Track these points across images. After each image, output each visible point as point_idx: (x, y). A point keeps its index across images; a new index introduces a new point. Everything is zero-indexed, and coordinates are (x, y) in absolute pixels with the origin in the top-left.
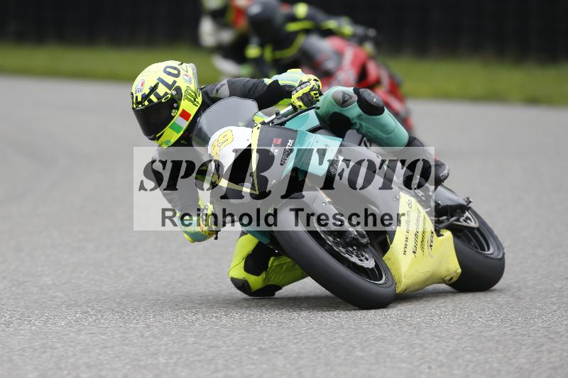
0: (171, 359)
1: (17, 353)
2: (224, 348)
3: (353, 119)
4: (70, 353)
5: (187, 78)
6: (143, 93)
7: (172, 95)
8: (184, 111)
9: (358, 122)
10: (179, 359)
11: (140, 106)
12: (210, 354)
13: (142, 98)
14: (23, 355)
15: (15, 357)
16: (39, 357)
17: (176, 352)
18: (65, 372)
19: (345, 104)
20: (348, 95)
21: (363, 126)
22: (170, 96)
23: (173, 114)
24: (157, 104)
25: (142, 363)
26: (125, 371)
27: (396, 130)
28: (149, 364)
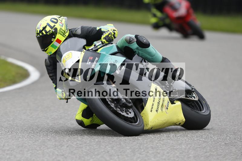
0: (187, 146)
1: (123, 141)
2: (210, 143)
3: (134, 50)
4: (145, 142)
5: (61, 24)
6: (40, 29)
7: (52, 31)
8: (58, 39)
9: (137, 51)
10: (191, 146)
11: (38, 35)
12: (204, 145)
13: (39, 32)
14: (125, 142)
15: (122, 143)
16: (132, 143)
17: (189, 144)
18: (143, 150)
19: (130, 42)
20: (132, 38)
21: (140, 53)
22: (51, 32)
23: (52, 41)
24: (45, 35)
25: (175, 148)
26: (168, 151)
27: (156, 55)
28: (178, 148)
